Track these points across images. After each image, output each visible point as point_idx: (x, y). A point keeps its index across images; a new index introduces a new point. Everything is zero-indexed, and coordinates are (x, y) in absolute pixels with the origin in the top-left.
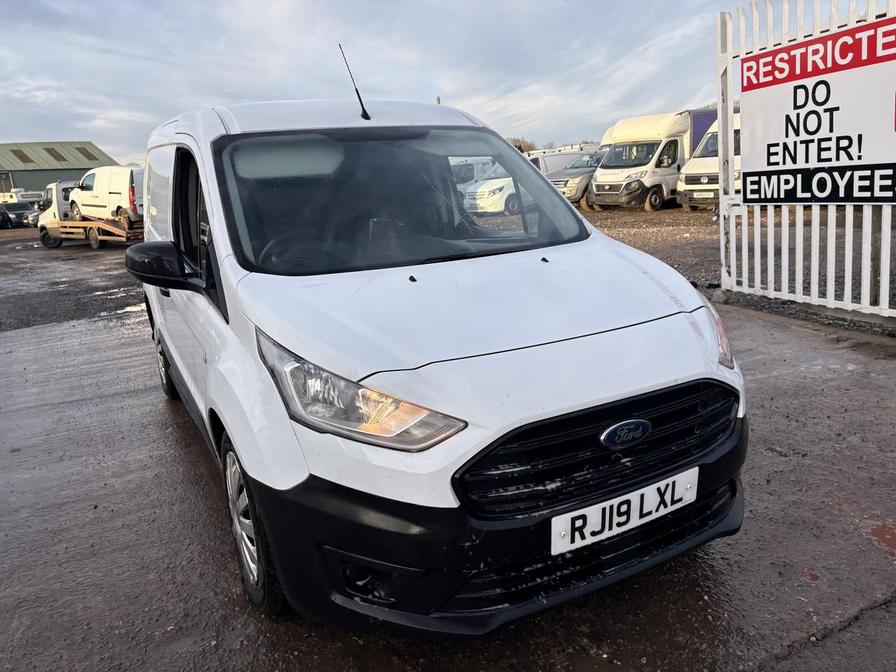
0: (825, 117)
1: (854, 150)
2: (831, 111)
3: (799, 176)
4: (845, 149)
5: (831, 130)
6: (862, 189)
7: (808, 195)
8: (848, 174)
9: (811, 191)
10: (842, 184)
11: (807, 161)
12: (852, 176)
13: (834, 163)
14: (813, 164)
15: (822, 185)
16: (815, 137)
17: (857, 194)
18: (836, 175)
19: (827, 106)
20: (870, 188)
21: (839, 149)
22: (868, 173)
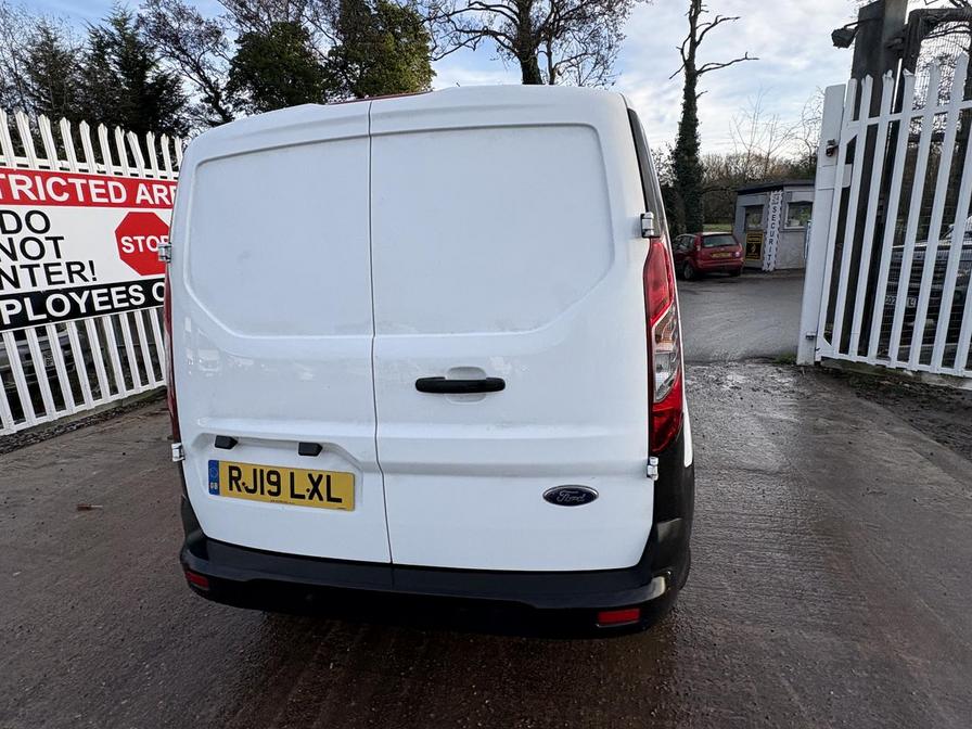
0: (49, 245)
1: (87, 273)
2: (55, 240)
3: (27, 301)
4: (78, 273)
5: (58, 256)
6: (102, 304)
7: (44, 316)
8: (86, 293)
9: (46, 312)
10: (82, 302)
11: (34, 284)
12: (90, 295)
13: (68, 285)
14: (42, 286)
15: (58, 305)
16: (41, 262)
17: (98, 308)
18: (73, 295)
19: (48, 234)
20: (110, 302)
21: (70, 273)
22: (105, 291)
